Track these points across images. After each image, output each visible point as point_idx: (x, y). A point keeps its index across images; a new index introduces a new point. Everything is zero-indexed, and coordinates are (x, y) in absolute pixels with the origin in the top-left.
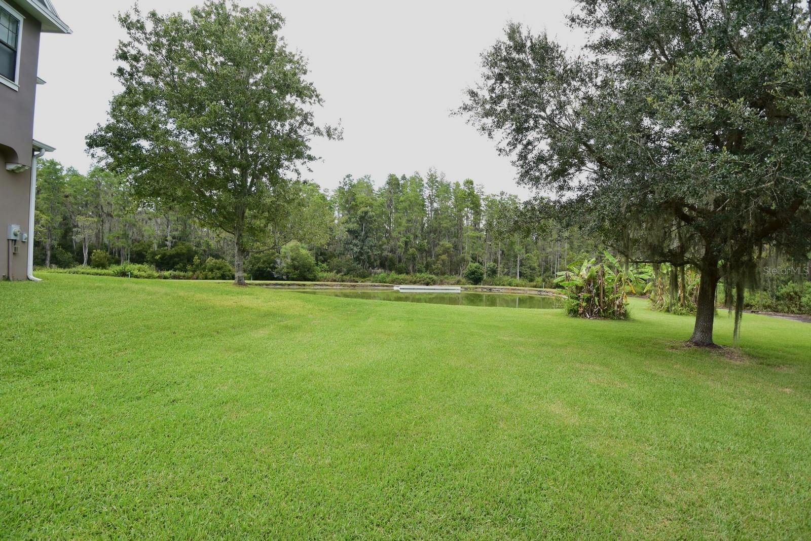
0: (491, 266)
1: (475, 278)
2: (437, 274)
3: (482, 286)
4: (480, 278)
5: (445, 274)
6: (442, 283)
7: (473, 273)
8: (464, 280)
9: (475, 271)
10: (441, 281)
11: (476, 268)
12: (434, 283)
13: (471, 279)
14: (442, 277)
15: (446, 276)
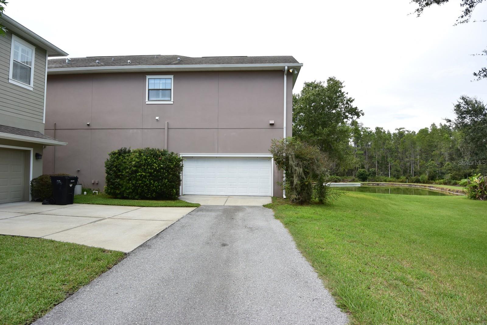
0: (373, 171)
1: (363, 178)
2: (340, 176)
3: (367, 182)
4: (366, 177)
5: (344, 175)
6: (343, 181)
7: (362, 174)
8: (356, 179)
9: (363, 174)
10: (343, 179)
11: (363, 172)
12: (340, 181)
13: (361, 178)
14: (343, 178)
15: (345, 176)
